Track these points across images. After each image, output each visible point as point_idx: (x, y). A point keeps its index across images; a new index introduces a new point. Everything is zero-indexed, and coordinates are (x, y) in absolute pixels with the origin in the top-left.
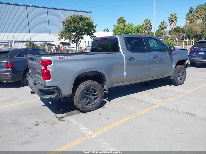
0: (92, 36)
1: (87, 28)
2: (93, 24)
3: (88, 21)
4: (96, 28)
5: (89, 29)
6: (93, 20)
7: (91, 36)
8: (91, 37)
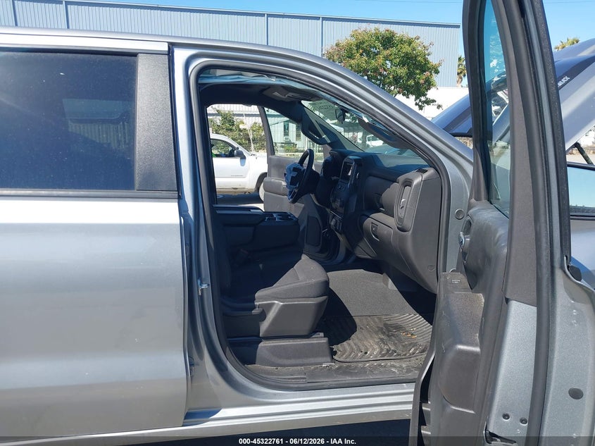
0: (423, 99)
1: (402, 71)
2: (426, 60)
3: (406, 49)
4: (437, 72)
5: (411, 75)
6: (426, 44)
7: (420, 101)
8: (420, 104)
